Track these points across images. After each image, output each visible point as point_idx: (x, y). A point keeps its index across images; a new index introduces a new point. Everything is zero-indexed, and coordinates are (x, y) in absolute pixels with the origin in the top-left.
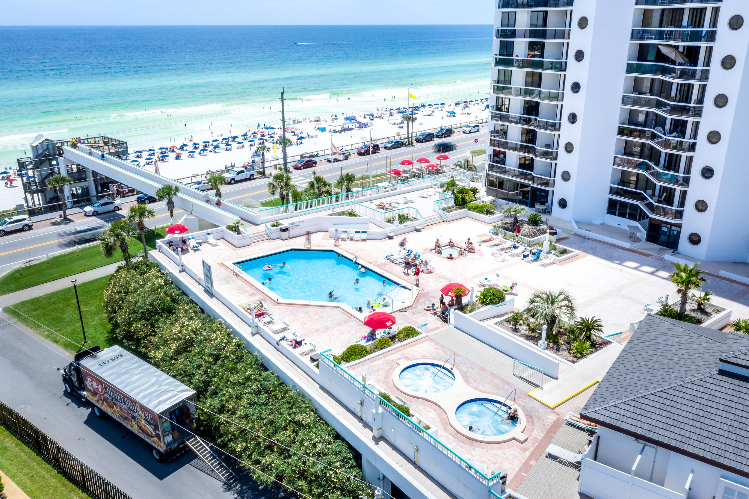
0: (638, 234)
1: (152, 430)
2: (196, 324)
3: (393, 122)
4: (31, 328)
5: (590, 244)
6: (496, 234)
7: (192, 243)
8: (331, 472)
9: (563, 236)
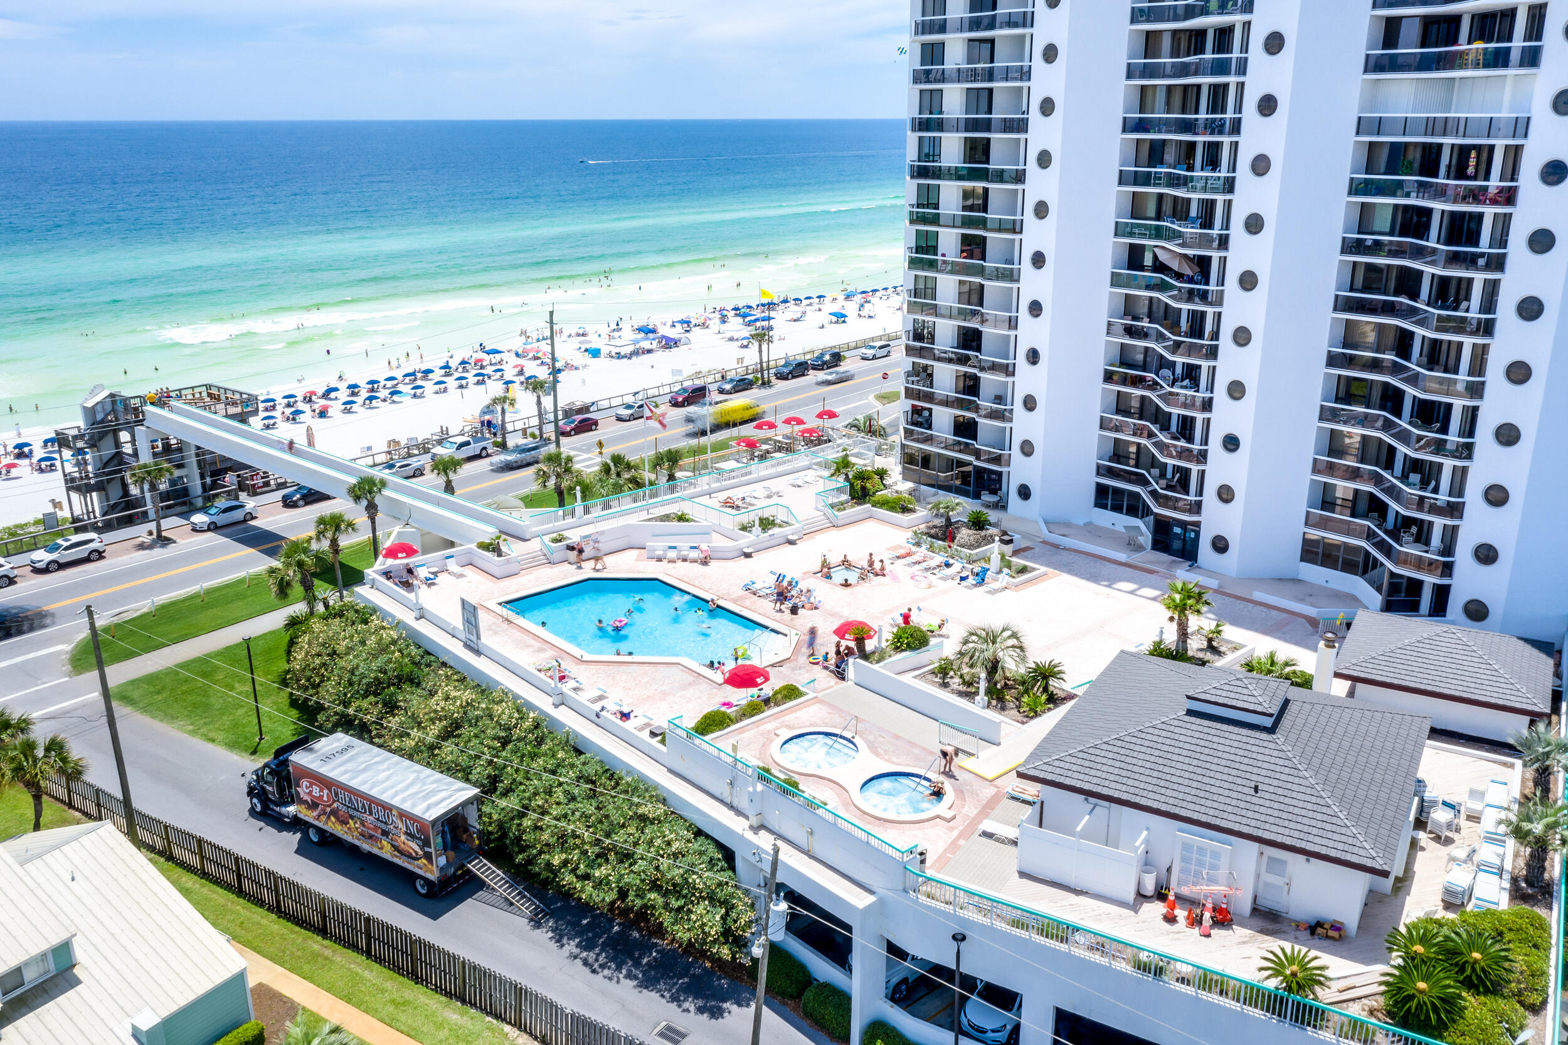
0: (1141, 539)
1: (417, 848)
2: (468, 695)
3: (728, 335)
4: (162, 721)
5: (1065, 557)
6: (918, 544)
7: (422, 573)
8: (695, 877)
9: (1023, 546)
